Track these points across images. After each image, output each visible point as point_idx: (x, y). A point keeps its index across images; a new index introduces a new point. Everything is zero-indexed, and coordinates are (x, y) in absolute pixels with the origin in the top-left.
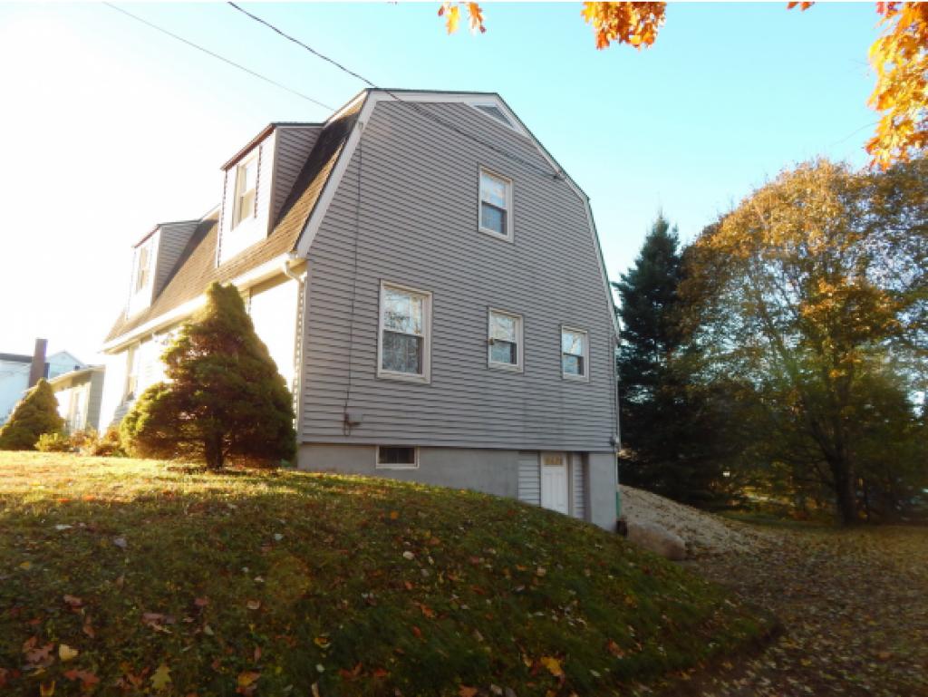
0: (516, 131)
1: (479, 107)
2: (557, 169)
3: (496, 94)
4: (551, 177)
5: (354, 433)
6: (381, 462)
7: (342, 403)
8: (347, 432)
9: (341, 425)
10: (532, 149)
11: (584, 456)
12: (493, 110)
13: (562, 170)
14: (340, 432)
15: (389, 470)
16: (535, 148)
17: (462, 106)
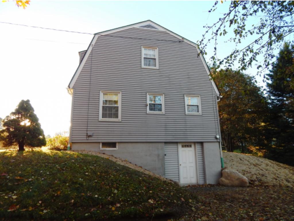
0: (160, 30)
1: (141, 27)
2: (181, 38)
3: (149, 20)
4: (178, 42)
5: (90, 139)
6: (102, 148)
7: (86, 130)
8: (87, 139)
9: (86, 137)
10: (169, 35)
11: (202, 143)
12: (149, 26)
13: (183, 38)
14: (86, 139)
15: (106, 150)
16: (169, 34)
17: (134, 28)
